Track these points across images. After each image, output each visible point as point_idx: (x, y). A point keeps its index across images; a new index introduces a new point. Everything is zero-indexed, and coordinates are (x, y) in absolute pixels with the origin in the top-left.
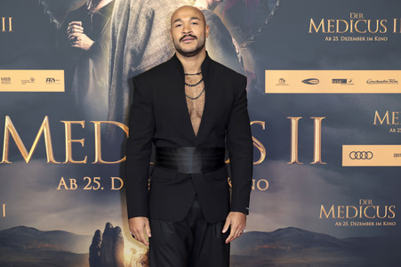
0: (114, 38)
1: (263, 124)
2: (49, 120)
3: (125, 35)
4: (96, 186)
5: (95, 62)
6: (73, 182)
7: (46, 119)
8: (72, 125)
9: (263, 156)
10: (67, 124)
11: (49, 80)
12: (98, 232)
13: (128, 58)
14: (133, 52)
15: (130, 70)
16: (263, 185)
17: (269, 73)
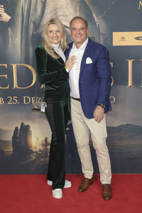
0: (23, 15)
1: (112, 64)
3: (29, 13)
4: (15, 101)
12: (17, 128)
13: (32, 26)
14: (34, 23)
15: (33, 34)
16: (112, 99)
17: (115, 34)
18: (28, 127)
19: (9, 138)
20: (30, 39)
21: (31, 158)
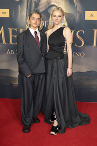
1: (84, 31)
2: (4, 28)
5: (21, 6)
6: (12, 51)
7: (2, 27)
8: (12, 30)
9: (83, 44)
10: (10, 30)
11: (3, 13)
13: (33, 5)
15: (34, 10)
16: (82, 55)
17: (87, 12)
19: (16, 76)
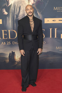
0: (12, 12)
1: (44, 30)
4: (9, 43)
5: (8, 18)
6: (5, 43)
9: (44, 37)
10: (3, 31)
12: (10, 53)
13: (15, 16)
14: (16, 15)
18: (14, 53)
19: (8, 56)
20: (15, 21)
21: (15, 64)
